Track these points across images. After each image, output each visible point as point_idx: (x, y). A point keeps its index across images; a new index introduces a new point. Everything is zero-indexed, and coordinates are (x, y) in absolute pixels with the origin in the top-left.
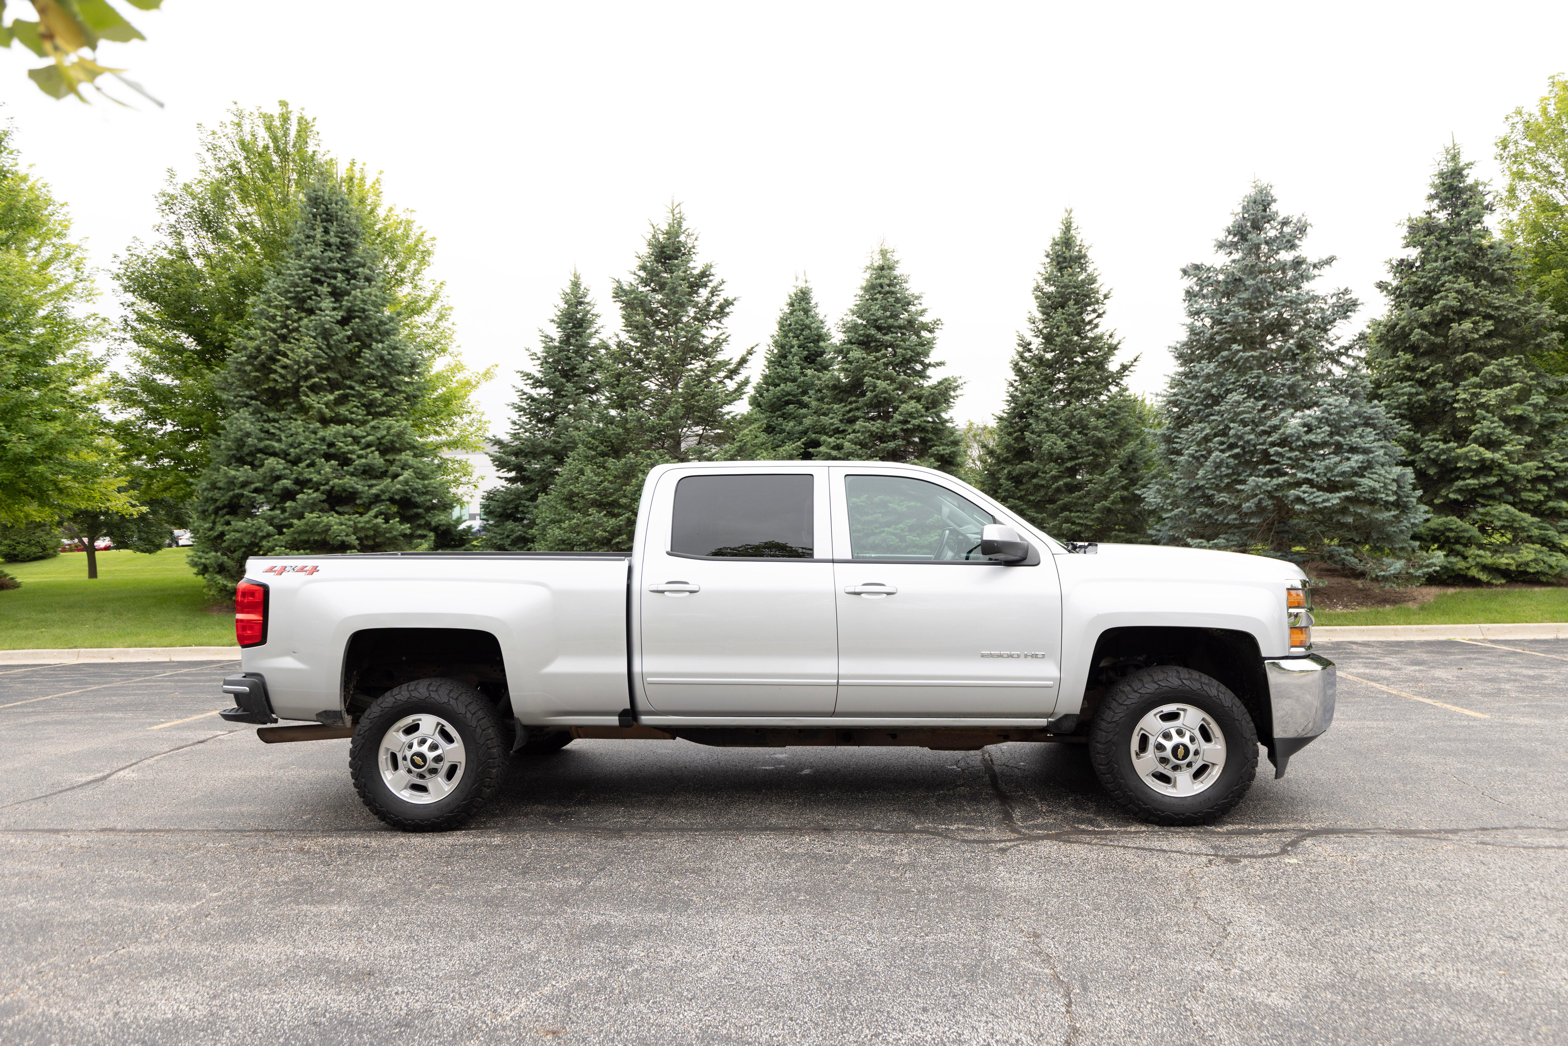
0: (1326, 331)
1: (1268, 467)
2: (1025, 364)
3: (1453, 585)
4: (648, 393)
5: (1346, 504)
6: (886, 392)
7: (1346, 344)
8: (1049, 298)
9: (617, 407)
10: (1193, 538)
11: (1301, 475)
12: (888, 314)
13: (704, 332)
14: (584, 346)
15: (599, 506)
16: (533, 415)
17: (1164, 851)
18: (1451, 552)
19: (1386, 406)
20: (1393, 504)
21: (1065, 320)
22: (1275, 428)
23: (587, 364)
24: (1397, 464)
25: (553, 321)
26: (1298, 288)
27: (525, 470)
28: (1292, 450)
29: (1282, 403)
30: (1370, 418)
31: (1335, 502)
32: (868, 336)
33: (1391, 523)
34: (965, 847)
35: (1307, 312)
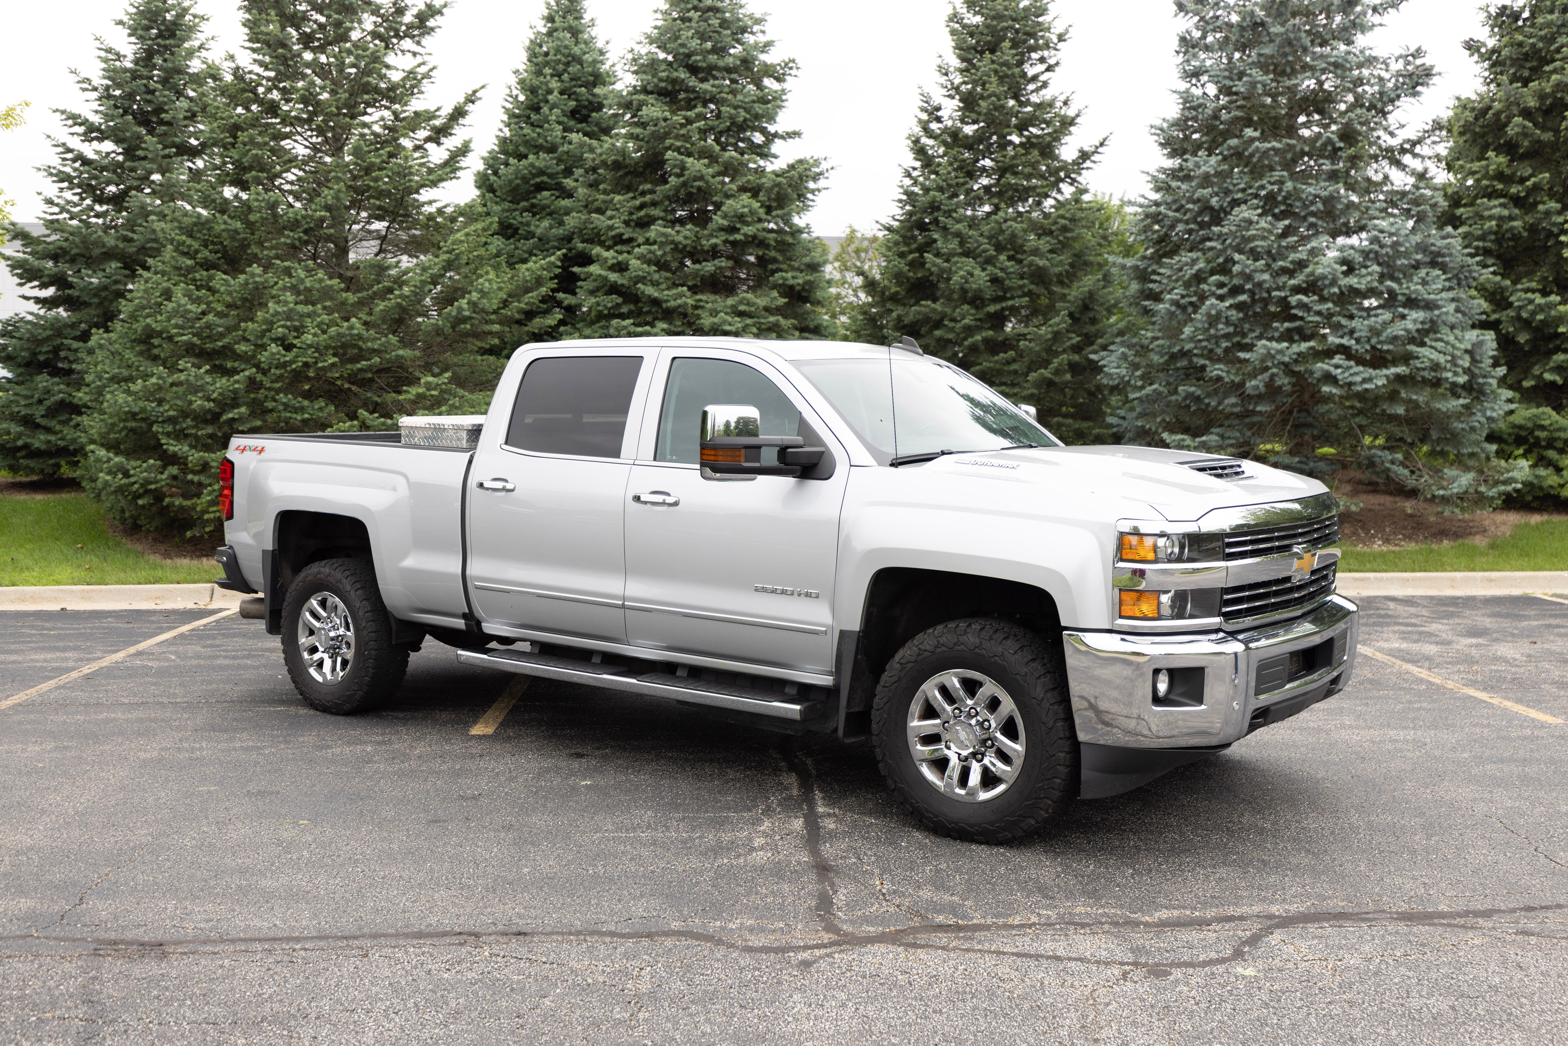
0: (1384, 114)
1: (1286, 325)
2: (931, 142)
3: (1539, 510)
4: (291, 161)
5: (1397, 386)
6: (701, 178)
7: (1413, 137)
8: (972, 35)
9: (233, 183)
10: (1172, 431)
11: (1333, 340)
12: (709, 45)
13: (390, 59)
14: (180, 71)
15: (197, 356)
16: (88, 189)
17: (1058, 958)
18: (1541, 461)
19: (1465, 236)
20: (1463, 387)
21: (996, 72)
22: (1301, 265)
23: (183, 104)
24: (1473, 327)
25: (121, 23)
26: (1349, 42)
27: (70, 286)
28: (1323, 299)
29: (1312, 226)
30: (1439, 254)
31: (1380, 383)
32: (674, 81)
33: (1459, 416)
34: (746, 960)
35: (1359, 82)
